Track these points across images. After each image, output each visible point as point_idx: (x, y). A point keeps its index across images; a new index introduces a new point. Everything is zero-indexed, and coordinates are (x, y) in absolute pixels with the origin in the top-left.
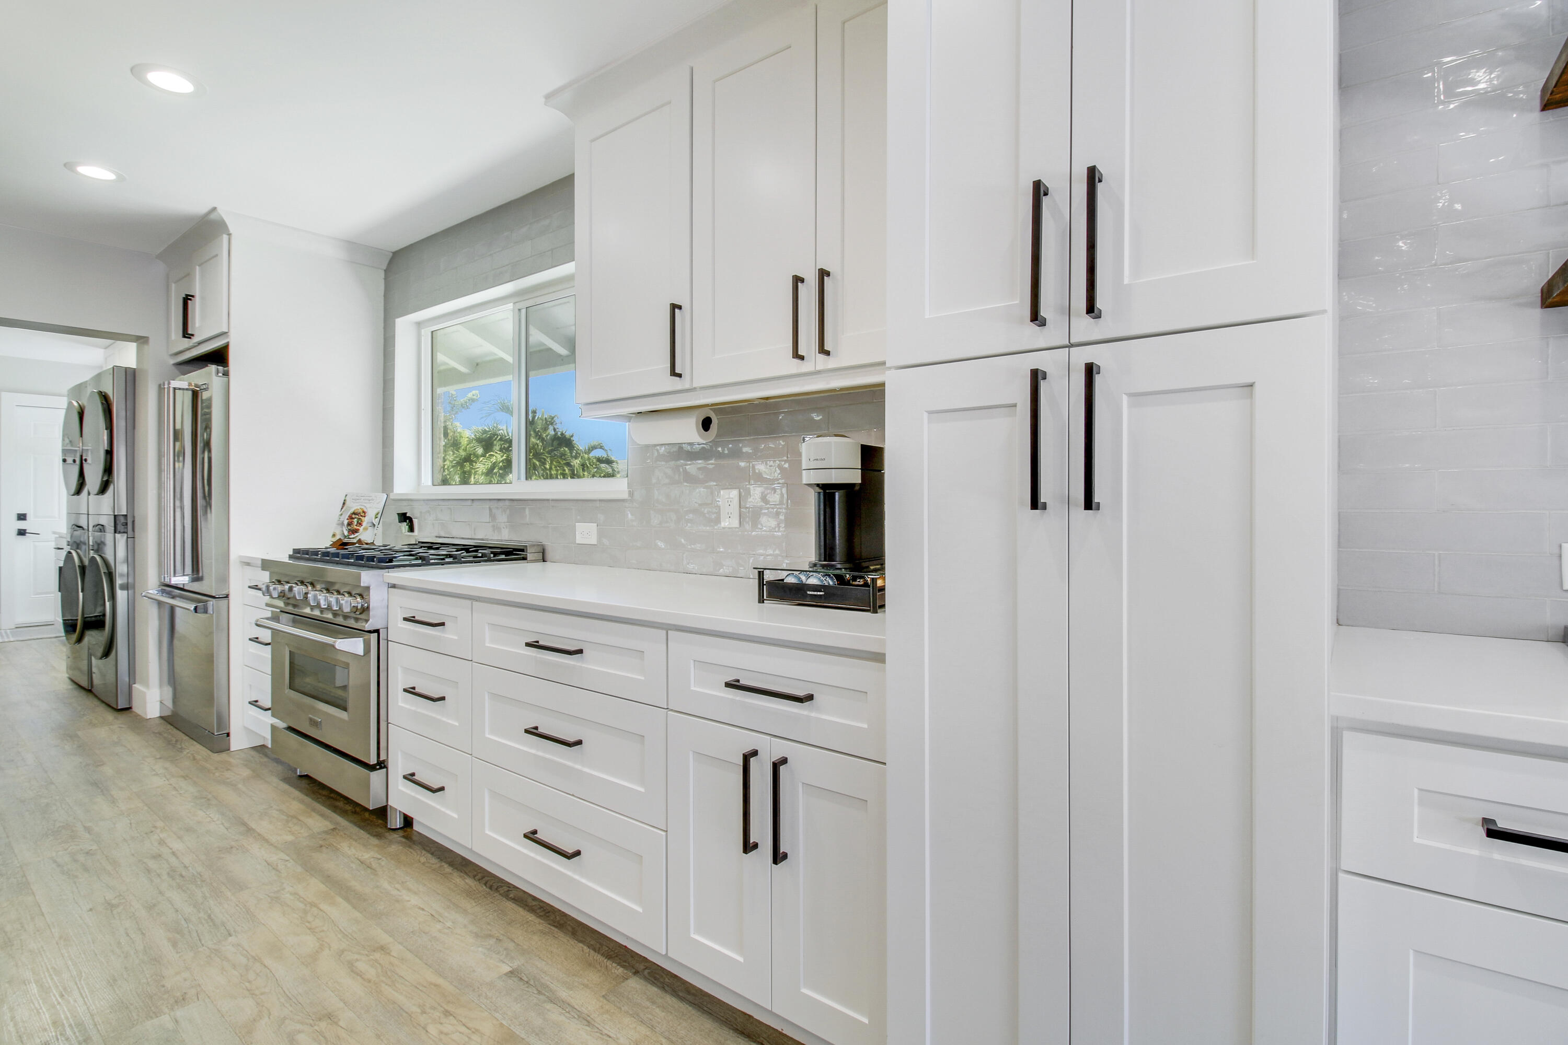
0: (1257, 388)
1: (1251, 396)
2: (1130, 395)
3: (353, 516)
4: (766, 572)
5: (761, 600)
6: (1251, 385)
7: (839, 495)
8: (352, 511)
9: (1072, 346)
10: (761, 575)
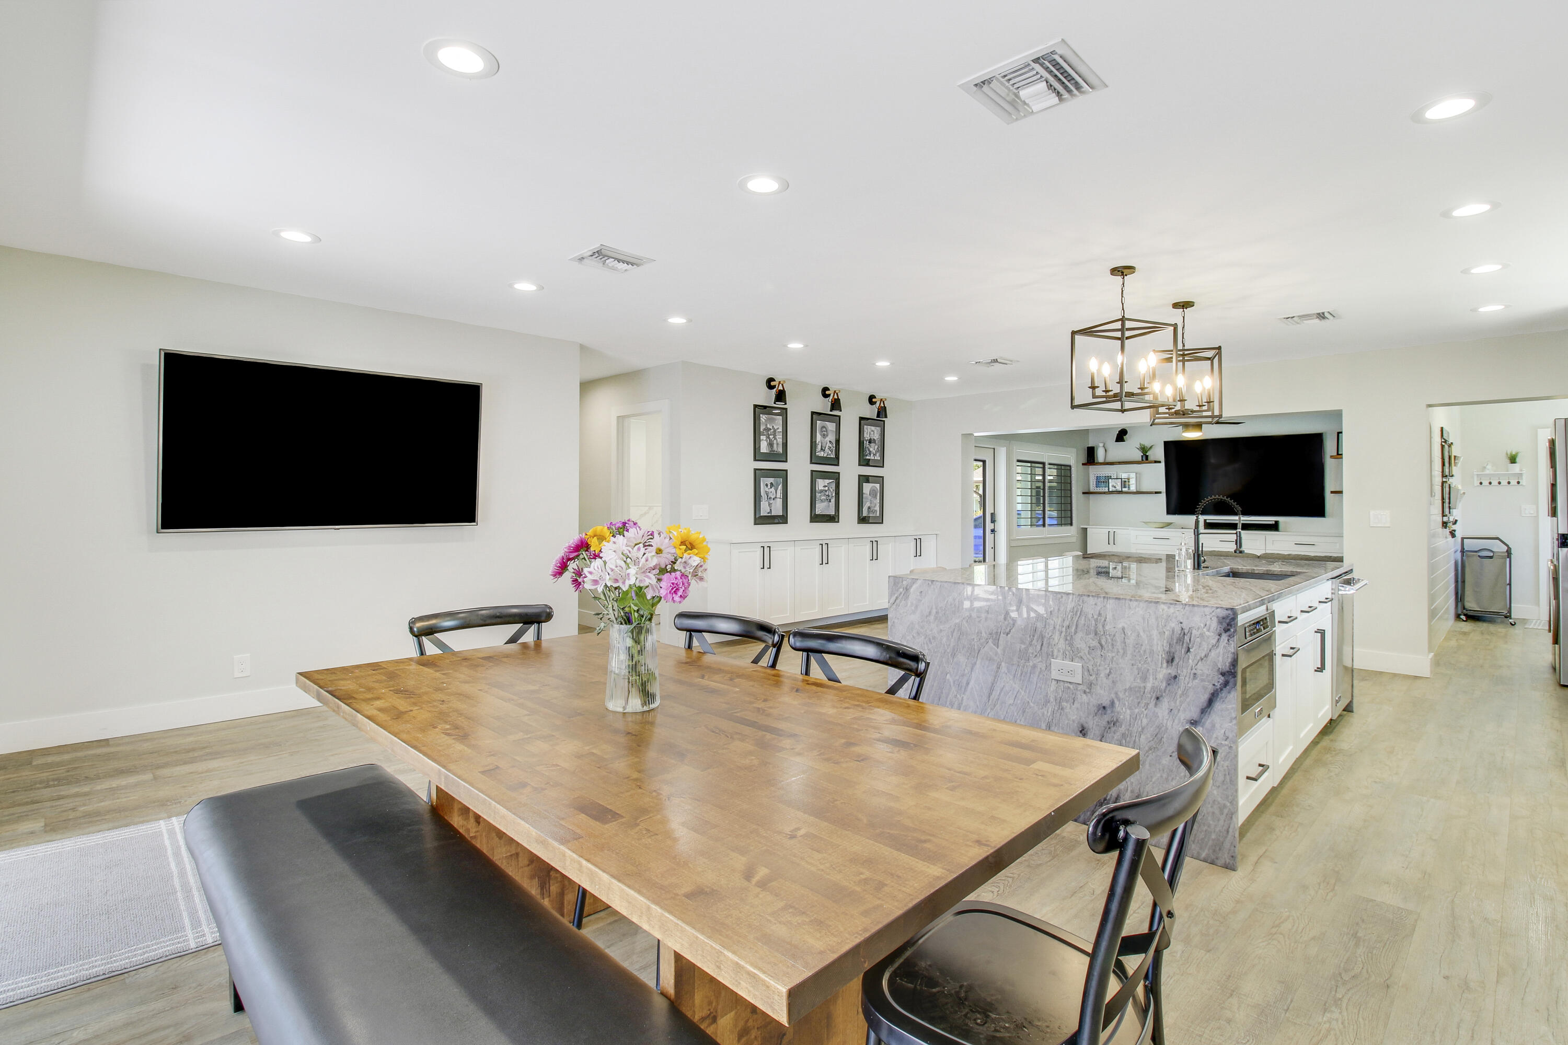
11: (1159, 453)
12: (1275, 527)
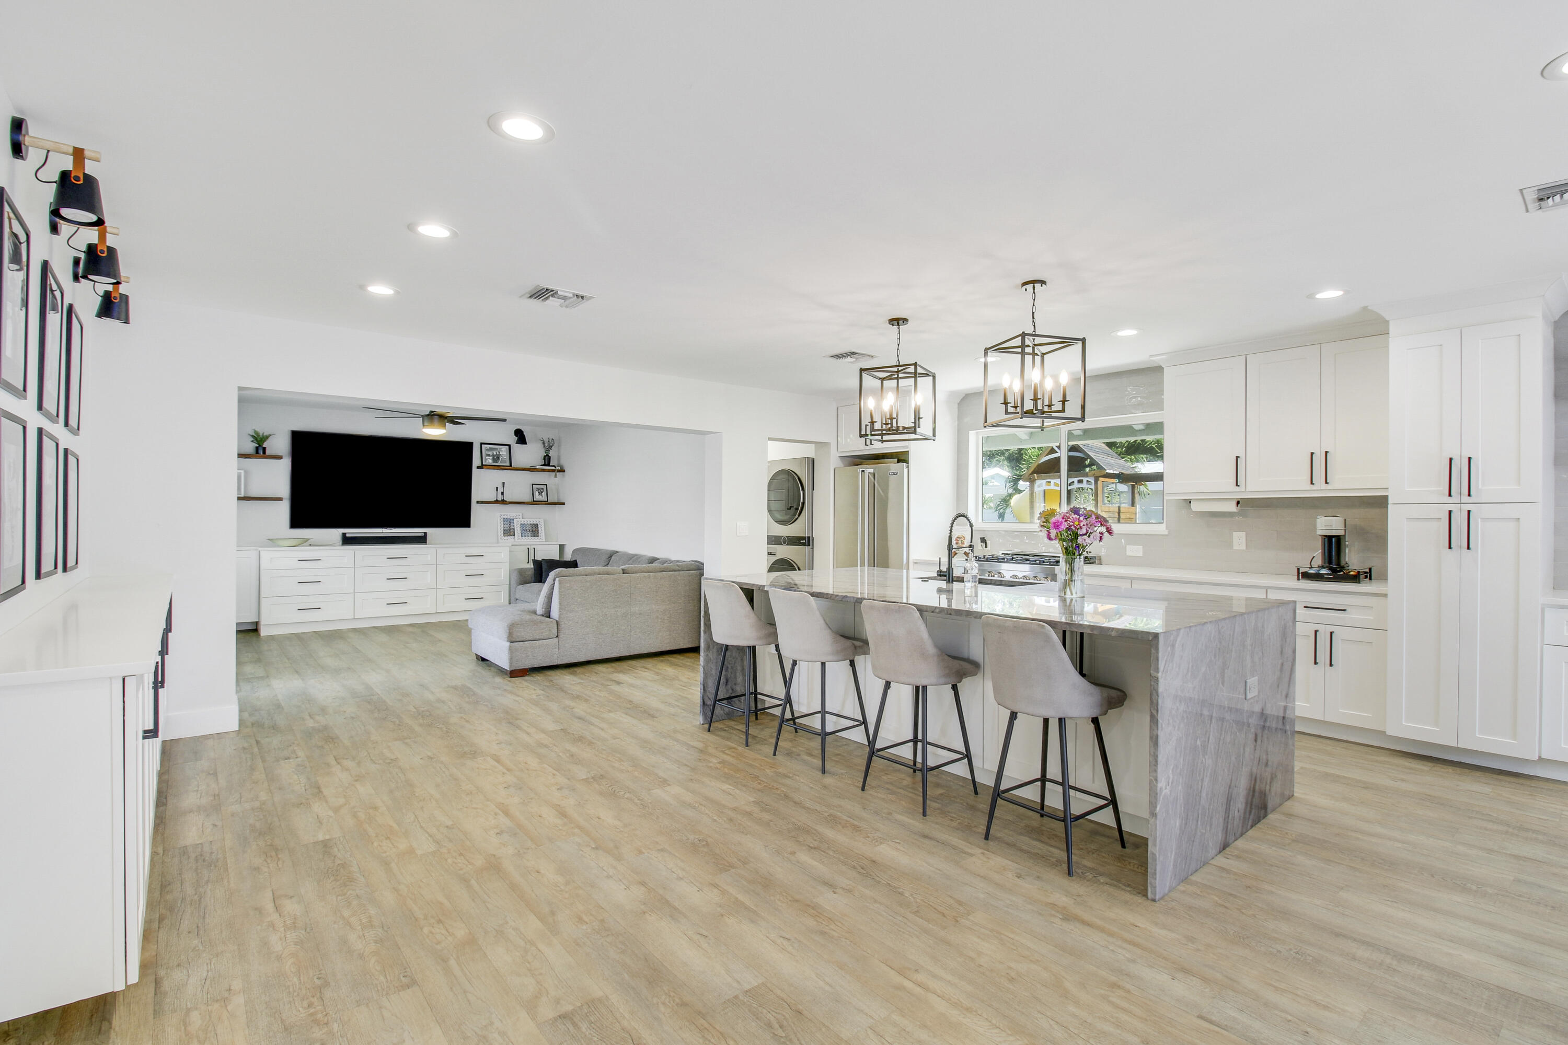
0: (1520, 520)
1: (1519, 522)
2: (1481, 519)
3: (958, 539)
4: (1301, 568)
5: (1298, 579)
6: (1519, 519)
7: (1335, 540)
8: (957, 536)
9: (1461, 503)
10: (1298, 569)
11: (281, 444)
12: (422, 540)
